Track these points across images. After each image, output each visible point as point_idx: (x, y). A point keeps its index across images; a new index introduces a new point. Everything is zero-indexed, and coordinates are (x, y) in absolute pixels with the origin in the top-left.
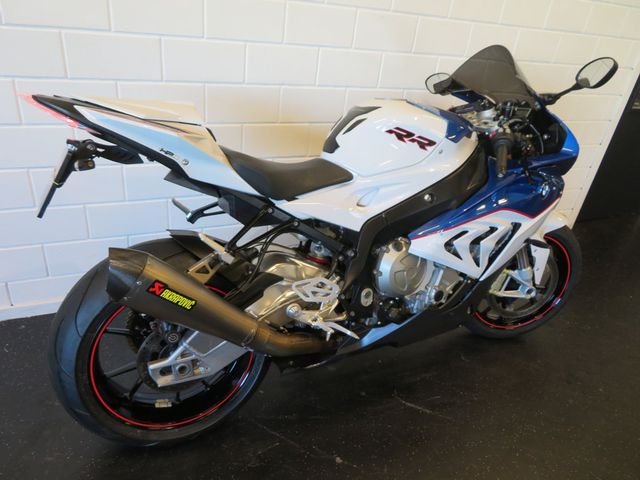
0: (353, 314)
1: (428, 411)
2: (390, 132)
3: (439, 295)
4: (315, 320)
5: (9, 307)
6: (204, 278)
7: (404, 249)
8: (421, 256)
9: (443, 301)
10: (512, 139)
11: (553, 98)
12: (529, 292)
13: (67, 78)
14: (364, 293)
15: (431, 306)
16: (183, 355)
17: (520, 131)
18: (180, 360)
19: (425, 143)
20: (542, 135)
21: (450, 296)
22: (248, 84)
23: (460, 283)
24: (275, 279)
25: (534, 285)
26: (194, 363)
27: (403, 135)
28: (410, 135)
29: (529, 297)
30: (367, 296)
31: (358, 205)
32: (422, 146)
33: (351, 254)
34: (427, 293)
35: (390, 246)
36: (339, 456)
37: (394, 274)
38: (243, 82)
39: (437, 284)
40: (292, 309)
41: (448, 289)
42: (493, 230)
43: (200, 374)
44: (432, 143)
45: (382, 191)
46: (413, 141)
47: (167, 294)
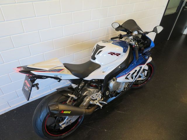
0: (105, 98)
1: (124, 113)
2: (109, 53)
3: (124, 89)
4: (97, 103)
5: (10, 107)
6: (70, 104)
7: (115, 80)
8: (119, 82)
9: (125, 89)
10: (139, 48)
11: (147, 33)
12: (144, 78)
13: (14, 48)
14: (107, 92)
15: (123, 91)
16: (67, 120)
17: (140, 44)
18: (67, 121)
19: (118, 55)
20: (145, 42)
21: (127, 88)
22: (64, 36)
23: (129, 84)
24: (85, 96)
25: (145, 76)
26: (70, 120)
27: (112, 54)
28: (114, 53)
29: (144, 79)
30: (107, 93)
31: (103, 72)
32: (117, 55)
33: (103, 84)
34: (122, 88)
35: (112, 80)
36: (105, 129)
37: (114, 86)
38: (63, 36)
39: (124, 86)
40: (91, 102)
41: (126, 86)
42: (136, 71)
43: (72, 122)
44: (120, 54)
45: (108, 68)
46: (115, 55)
47: (65, 112)
